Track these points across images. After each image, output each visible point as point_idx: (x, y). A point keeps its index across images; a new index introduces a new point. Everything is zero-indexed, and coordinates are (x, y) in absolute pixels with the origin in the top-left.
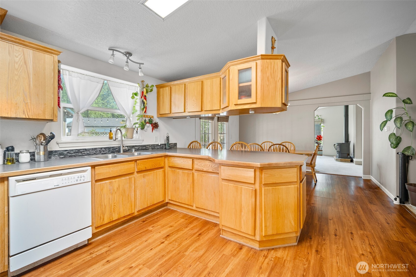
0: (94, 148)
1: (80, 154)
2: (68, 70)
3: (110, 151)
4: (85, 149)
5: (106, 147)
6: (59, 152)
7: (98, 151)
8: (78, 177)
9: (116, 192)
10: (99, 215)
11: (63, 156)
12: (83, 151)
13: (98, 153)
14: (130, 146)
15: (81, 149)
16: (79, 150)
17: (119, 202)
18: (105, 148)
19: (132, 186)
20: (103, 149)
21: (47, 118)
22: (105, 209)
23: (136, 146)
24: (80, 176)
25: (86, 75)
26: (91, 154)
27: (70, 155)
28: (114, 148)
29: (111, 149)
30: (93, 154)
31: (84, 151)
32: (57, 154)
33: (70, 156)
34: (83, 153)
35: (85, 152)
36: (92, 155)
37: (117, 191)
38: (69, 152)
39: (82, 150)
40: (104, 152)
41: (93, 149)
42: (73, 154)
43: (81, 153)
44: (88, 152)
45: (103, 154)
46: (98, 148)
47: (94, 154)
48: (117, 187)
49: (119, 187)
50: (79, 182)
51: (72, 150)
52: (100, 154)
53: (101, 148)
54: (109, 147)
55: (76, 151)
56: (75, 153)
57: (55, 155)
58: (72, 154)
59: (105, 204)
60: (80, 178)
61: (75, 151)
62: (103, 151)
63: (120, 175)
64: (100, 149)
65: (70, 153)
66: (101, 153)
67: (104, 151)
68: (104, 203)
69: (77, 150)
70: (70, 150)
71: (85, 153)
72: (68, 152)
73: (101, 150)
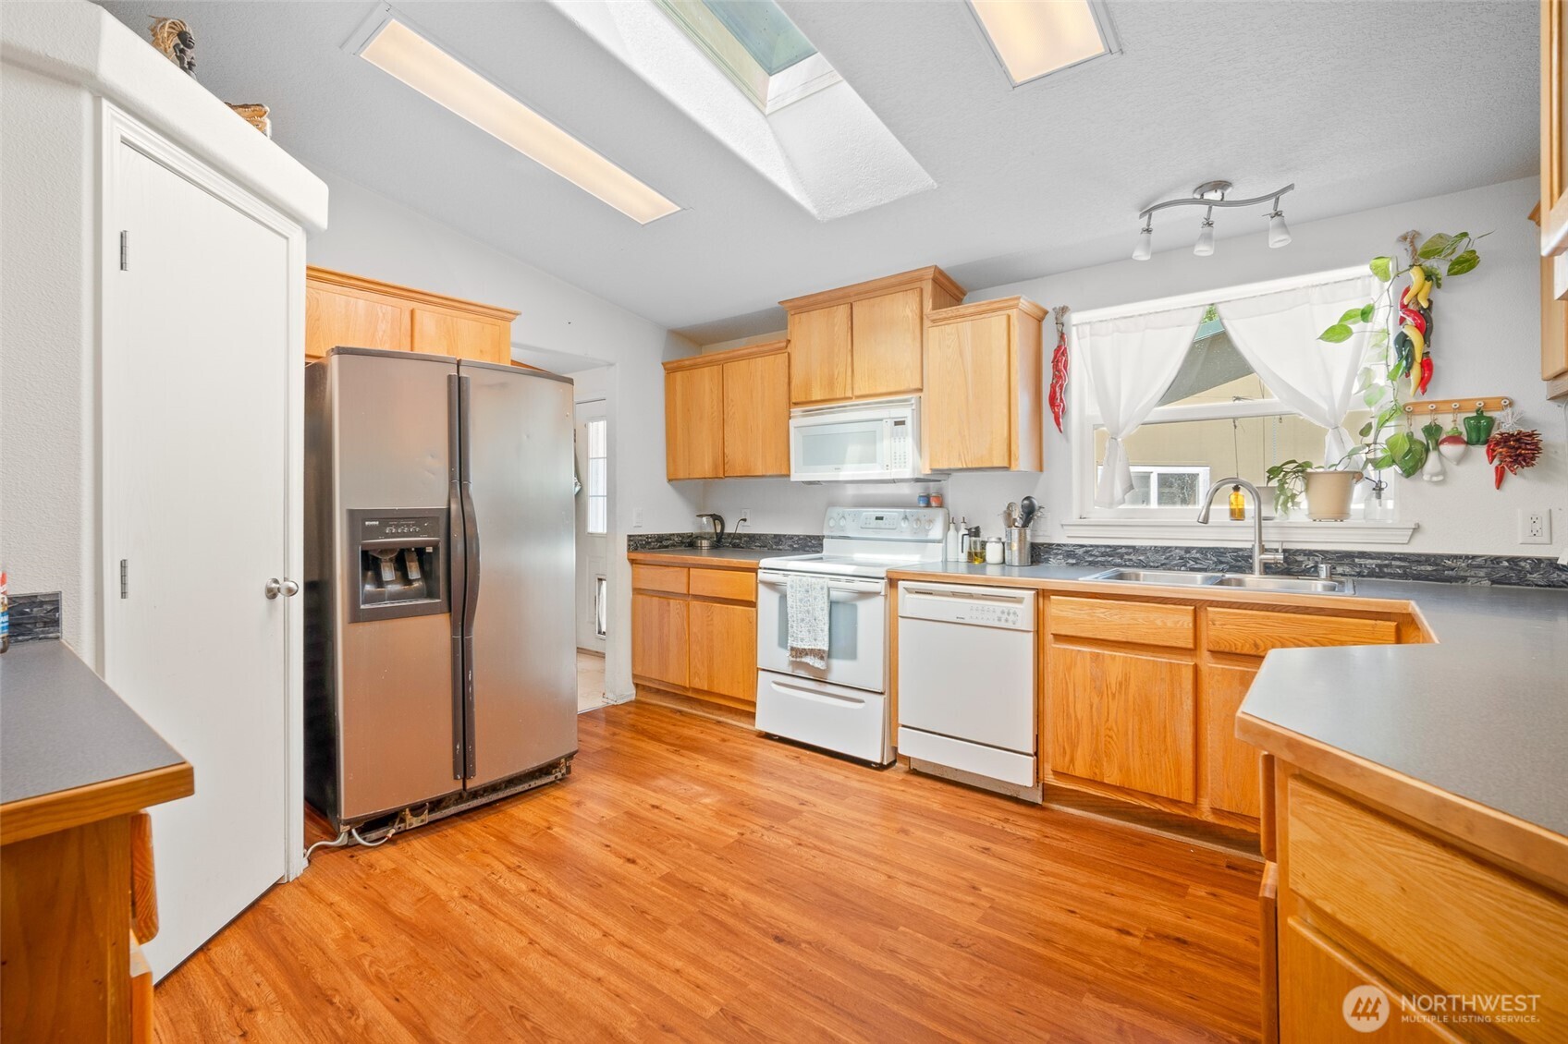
0: (1161, 547)
1: (1118, 561)
2: (1086, 323)
3: (1221, 563)
4: (1134, 547)
5: (1205, 548)
6: (1065, 548)
7: (1174, 559)
8: (1003, 612)
9: (1114, 695)
10: (1060, 739)
11: (1074, 561)
12: (1127, 553)
13: (1176, 565)
14: (1327, 552)
15: (1121, 547)
16: (1116, 548)
17: (1126, 734)
18: (1201, 550)
19: (1181, 697)
20: (1195, 551)
21: (996, 465)
22: (1078, 731)
23: (1363, 555)
24: (1006, 611)
25: (1140, 315)
26: (1152, 564)
27: (1090, 559)
28: (1241, 553)
29: (1228, 555)
30: (1156, 565)
31: (1130, 554)
32: (1061, 554)
33: (1091, 563)
34: (1126, 557)
35: (1132, 557)
36: (1154, 567)
37: (1120, 693)
38: (1089, 550)
39: (1123, 550)
40: (1197, 563)
41: (1156, 550)
42: (1099, 559)
43: (1121, 557)
44: (1141, 558)
45: (1192, 570)
46: (1176, 548)
47: (1162, 565)
48: (1119, 679)
49: (1126, 680)
50: (1003, 624)
51: (1097, 546)
52: (1183, 568)
53: (1188, 550)
54: (1217, 548)
55: (1108, 550)
56: (1103, 555)
57: (1057, 554)
58: (1097, 556)
59: (1079, 717)
60: (1005, 616)
61: (1103, 549)
62: (1195, 560)
63: (1130, 640)
64: (1182, 553)
65: (1091, 555)
66: (1185, 566)
67: (1198, 559)
68: (1075, 712)
69: (1109, 547)
70: (1091, 546)
71: (1131, 560)
72: (1087, 552)
73: (1188, 555)
